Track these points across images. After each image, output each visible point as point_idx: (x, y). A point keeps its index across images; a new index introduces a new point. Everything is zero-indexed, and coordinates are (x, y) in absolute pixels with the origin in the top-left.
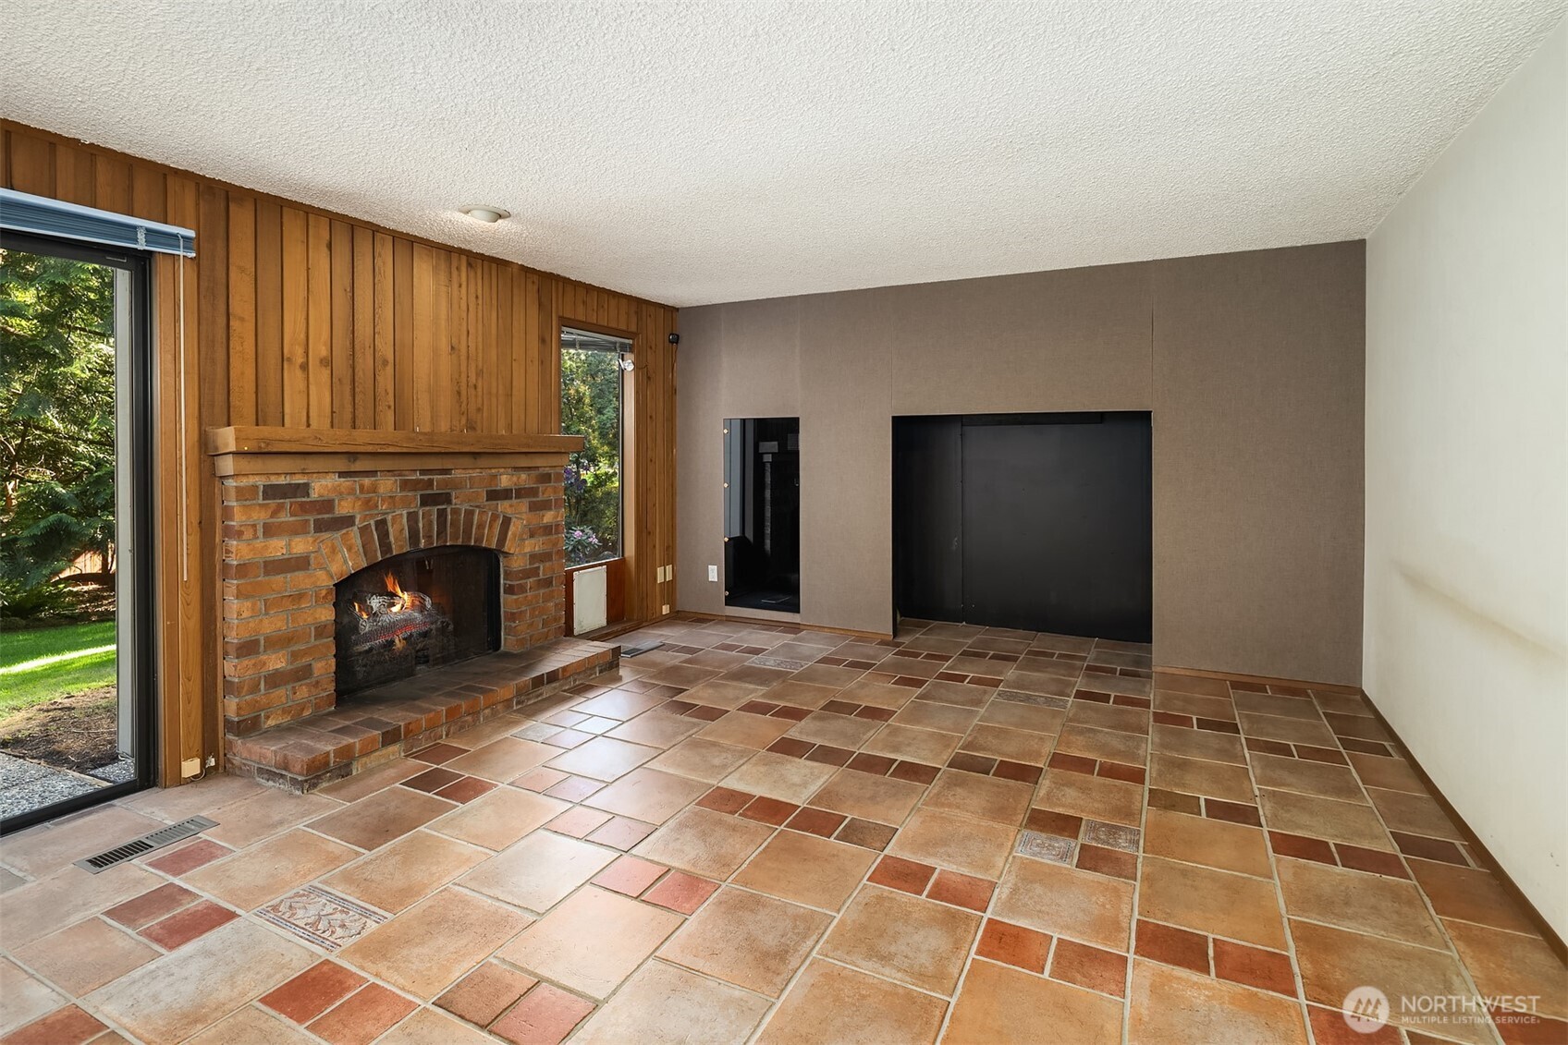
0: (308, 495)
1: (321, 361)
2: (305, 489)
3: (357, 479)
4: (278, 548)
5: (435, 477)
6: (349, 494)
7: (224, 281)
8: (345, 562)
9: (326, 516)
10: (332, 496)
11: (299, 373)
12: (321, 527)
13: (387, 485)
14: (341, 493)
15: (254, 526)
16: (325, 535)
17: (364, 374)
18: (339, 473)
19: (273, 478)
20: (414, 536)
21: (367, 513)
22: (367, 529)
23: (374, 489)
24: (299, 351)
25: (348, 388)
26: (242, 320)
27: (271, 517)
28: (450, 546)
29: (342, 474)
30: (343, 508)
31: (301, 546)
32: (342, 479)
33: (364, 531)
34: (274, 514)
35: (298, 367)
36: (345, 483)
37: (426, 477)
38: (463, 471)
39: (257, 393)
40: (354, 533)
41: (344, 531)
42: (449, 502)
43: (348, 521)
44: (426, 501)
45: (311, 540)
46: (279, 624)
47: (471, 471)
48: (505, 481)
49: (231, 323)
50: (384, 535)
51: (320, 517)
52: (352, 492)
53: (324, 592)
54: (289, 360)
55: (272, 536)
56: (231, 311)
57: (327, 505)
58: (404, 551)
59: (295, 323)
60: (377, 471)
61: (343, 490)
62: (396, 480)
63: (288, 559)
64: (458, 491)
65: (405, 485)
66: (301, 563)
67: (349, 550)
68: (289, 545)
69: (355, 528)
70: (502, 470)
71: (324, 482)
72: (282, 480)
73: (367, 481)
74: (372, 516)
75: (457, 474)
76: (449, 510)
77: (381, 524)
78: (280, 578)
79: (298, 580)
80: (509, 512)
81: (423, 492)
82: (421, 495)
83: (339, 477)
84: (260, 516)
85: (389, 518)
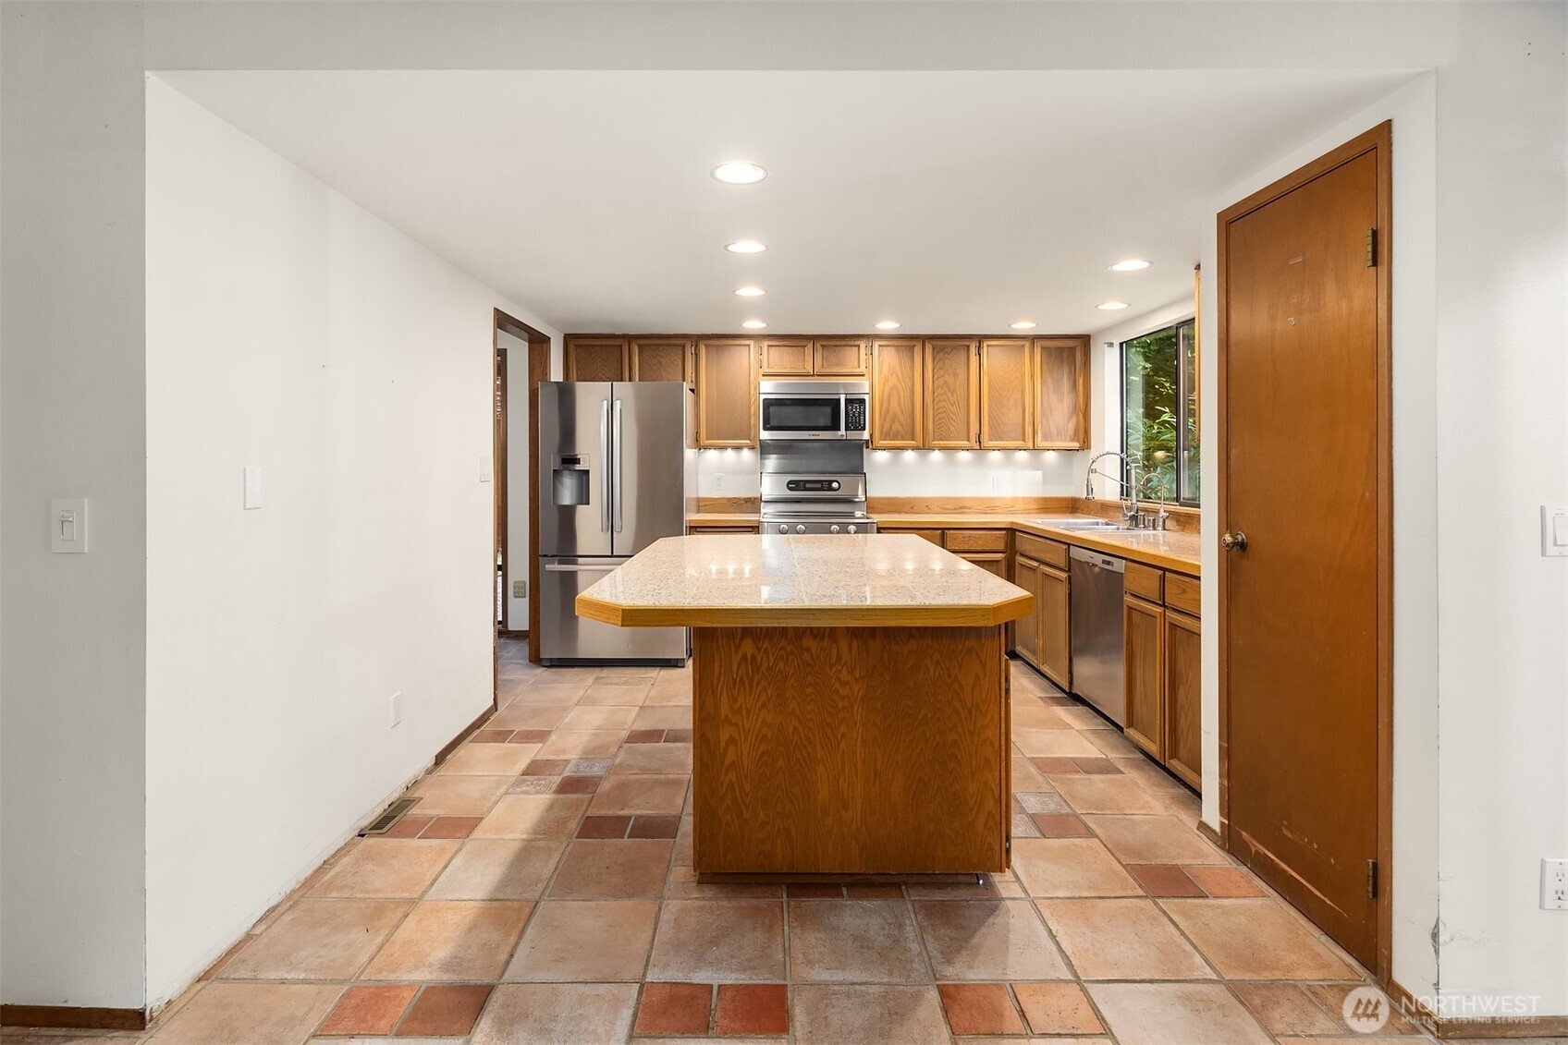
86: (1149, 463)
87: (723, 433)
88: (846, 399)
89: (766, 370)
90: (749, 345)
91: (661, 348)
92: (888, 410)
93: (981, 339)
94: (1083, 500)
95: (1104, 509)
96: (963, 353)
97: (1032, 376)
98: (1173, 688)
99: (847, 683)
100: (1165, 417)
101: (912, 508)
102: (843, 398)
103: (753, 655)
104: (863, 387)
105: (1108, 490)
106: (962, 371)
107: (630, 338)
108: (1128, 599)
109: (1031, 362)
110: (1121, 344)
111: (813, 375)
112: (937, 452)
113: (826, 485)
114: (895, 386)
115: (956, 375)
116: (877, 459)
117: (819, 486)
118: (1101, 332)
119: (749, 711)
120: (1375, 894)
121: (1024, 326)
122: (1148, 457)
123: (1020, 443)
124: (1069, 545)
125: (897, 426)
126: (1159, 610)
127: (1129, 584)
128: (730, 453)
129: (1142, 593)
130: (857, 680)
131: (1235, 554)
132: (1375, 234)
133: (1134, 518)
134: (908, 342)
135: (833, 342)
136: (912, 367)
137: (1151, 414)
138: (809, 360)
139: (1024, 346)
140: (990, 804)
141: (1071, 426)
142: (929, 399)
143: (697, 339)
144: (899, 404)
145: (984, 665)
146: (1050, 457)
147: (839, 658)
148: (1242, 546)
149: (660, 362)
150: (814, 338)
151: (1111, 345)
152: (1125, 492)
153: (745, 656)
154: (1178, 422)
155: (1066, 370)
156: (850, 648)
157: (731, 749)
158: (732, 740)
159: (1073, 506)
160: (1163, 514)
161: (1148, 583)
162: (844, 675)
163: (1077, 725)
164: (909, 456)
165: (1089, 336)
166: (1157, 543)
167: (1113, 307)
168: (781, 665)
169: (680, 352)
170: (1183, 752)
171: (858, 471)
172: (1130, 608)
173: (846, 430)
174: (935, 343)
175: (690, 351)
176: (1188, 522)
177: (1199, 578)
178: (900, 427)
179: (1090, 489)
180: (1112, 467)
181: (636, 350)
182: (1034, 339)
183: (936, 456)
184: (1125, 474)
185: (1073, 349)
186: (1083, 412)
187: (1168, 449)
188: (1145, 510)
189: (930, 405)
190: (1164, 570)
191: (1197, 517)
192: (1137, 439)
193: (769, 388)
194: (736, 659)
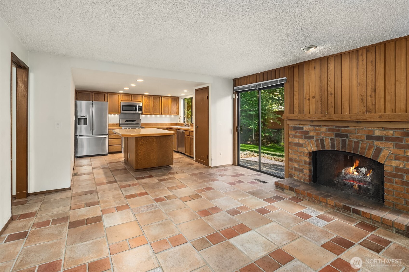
0: (303, 130)
1: (313, 97)
2: (302, 128)
3: (315, 127)
4: (296, 140)
5: (341, 128)
6: (313, 131)
7: (293, 85)
8: (311, 148)
9: (307, 135)
10: (308, 130)
11: (308, 101)
12: (306, 138)
13: (323, 129)
14: (310, 130)
15: (292, 135)
16: (307, 140)
17: (324, 99)
18: (310, 125)
19: (295, 125)
20: (333, 145)
21: (317, 136)
22: (318, 140)
23: (320, 130)
24: (308, 96)
25: (320, 103)
26: (296, 92)
27: (295, 133)
28: (347, 152)
29: (311, 125)
30: (311, 134)
31: (301, 141)
32: (311, 127)
33: (317, 141)
34: (296, 133)
35: (307, 100)
36: (312, 128)
37: (337, 128)
38: (354, 127)
39: (299, 107)
40: (314, 141)
41: (311, 140)
42: (347, 137)
43: (312, 138)
44: (337, 136)
45: (303, 140)
46: (296, 157)
47: (357, 128)
48: (377, 133)
49: (294, 93)
50: (323, 143)
51: (305, 135)
52: (313, 130)
53: (306, 154)
54: (305, 98)
55: (295, 138)
56: (294, 90)
57: (307, 133)
58: (329, 149)
59: (307, 89)
60: (320, 125)
61: (311, 129)
62: (326, 128)
63: (298, 143)
64: (351, 134)
65: (329, 130)
66: (301, 145)
67: (313, 145)
68: (298, 140)
69: (314, 140)
70: (376, 128)
71: (306, 127)
72: (297, 126)
73: (317, 128)
74: (319, 137)
75: (351, 128)
76: (347, 140)
77: (322, 140)
78: (297, 147)
79: (301, 149)
80: (381, 146)
81: (336, 133)
82: (335, 134)
83: (310, 126)
84: (293, 133)
85: (324, 139)
86: (188, 118)
87: (112, 111)
88: (138, 106)
89: (122, 99)
90: (119, 95)
91: (99, 94)
92: (145, 108)
93: (162, 96)
94: (178, 123)
95: (181, 125)
96: (159, 98)
97: (170, 103)
98: (191, 146)
99: (155, 144)
100: (190, 110)
101: (149, 125)
102: (137, 105)
103: (143, 142)
104: (141, 104)
105: (182, 122)
106: (158, 102)
107: (92, 92)
108: (185, 136)
109: (170, 101)
110: (184, 99)
111: (131, 101)
112: (154, 115)
113: (133, 121)
114: (147, 104)
115: (157, 102)
116: (142, 117)
117: (132, 121)
118: (181, 97)
119: (142, 148)
120: (208, 158)
121: (169, 95)
122: (187, 117)
123: (168, 114)
124: (177, 129)
125: (147, 111)
126: (189, 136)
127: (185, 134)
128: (113, 115)
129: (187, 135)
130: (156, 144)
131: (197, 128)
132: (207, 96)
133: (186, 126)
134: (150, 96)
135: (135, 95)
136: (150, 101)
137: (188, 110)
138: (131, 98)
139: (169, 98)
140: (171, 157)
141: (176, 111)
142: (153, 106)
143: (108, 93)
144: (148, 107)
145: (171, 141)
146: (173, 116)
147: (154, 141)
148: (197, 127)
149: (99, 97)
150: (132, 94)
151: (182, 99)
152: (184, 122)
153: (142, 142)
154: (191, 111)
155: (175, 102)
156: (155, 140)
157: (140, 154)
158: (140, 152)
159: (176, 124)
160: (190, 125)
161: (187, 133)
162: (154, 143)
163: (178, 155)
164: (149, 116)
165: (179, 97)
166: (189, 128)
167: (183, 94)
168: (146, 142)
169: (104, 95)
170: (192, 153)
171: (139, 119)
172: (186, 137)
173: (138, 111)
174: (154, 96)
175: (106, 95)
176: (192, 126)
177: (193, 131)
178: (148, 111)
179: (179, 121)
180: (182, 118)
181: (93, 94)
182: (170, 97)
183: (153, 116)
184: (184, 119)
185: (176, 99)
186: (178, 109)
187: (190, 115)
188: (187, 124)
189: (153, 107)
190: (190, 131)
191: (193, 125)
192: (186, 114)
193: (123, 103)
194: (141, 142)
